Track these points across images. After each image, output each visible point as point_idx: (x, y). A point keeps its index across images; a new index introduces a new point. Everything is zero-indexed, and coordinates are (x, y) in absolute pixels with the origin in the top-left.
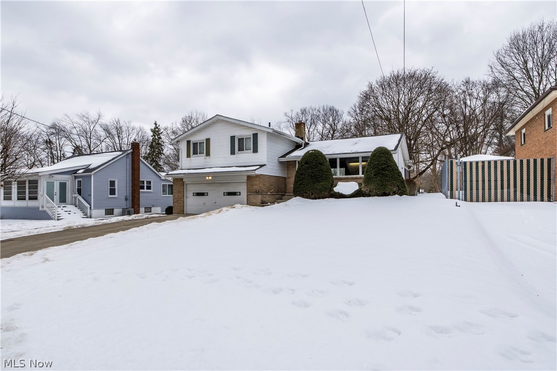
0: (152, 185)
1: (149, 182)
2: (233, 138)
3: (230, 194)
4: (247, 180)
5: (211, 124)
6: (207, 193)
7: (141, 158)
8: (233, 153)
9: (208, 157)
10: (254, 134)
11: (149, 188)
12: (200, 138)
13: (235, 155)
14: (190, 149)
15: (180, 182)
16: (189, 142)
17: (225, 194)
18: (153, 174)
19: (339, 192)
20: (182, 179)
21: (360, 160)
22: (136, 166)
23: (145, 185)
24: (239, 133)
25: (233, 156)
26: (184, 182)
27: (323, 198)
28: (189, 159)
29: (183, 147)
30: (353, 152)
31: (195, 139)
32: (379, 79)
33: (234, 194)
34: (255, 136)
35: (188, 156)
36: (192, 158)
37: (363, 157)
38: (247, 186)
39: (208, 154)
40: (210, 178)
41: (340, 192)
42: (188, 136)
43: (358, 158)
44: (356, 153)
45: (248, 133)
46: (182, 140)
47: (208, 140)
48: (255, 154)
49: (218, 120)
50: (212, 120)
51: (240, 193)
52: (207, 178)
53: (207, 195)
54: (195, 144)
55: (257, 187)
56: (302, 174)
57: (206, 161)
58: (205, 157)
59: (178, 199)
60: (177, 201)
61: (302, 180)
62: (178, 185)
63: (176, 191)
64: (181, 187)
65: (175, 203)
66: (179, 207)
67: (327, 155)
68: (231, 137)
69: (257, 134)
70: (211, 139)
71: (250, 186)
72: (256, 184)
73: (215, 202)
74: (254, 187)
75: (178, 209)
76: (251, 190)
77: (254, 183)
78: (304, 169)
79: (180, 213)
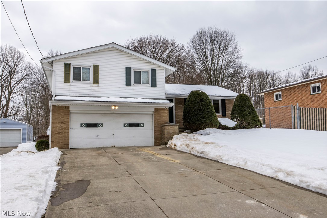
2: (128, 70)
3: (131, 125)
4: (155, 112)
6: (102, 124)
8: (128, 83)
9: (96, 85)
10: (152, 70)
12: (84, 62)
13: (132, 87)
14: (69, 74)
16: (67, 66)
20: (67, 108)
24: (136, 65)
25: (129, 87)
26: (69, 111)
28: (67, 84)
29: (59, 69)
31: (74, 63)
33: (137, 125)
34: (154, 72)
35: (67, 80)
36: (71, 84)
39: (96, 81)
40: (117, 108)
42: (67, 59)
45: (145, 68)
47: (96, 68)
48: (154, 88)
51: (143, 124)
52: (113, 108)
53: (102, 126)
54: (77, 69)
55: (166, 119)
56: (200, 110)
57: (92, 89)
58: (92, 84)
59: (61, 131)
60: (59, 133)
61: (201, 114)
62: (61, 113)
63: (58, 121)
64: (65, 116)
65: (55, 136)
66: (61, 141)
67: (209, 96)
68: (127, 68)
69: (155, 70)
70: (99, 66)
71: (158, 118)
72: (165, 116)
73: (113, 134)
74: (162, 119)
75: (61, 143)
76: (160, 121)
77: (162, 115)
78: (201, 106)
79: (64, 147)
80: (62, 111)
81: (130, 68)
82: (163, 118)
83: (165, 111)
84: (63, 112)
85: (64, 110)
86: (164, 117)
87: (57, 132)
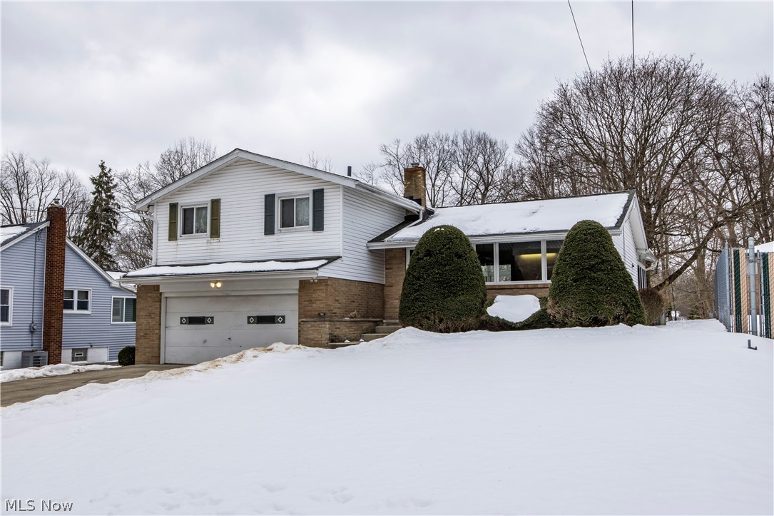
0: (90, 299)
1: (84, 294)
2: (269, 199)
3: (262, 320)
4: (300, 290)
5: (222, 170)
6: (212, 318)
7: (67, 241)
8: (269, 230)
9: (216, 240)
10: (315, 192)
11: (83, 306)
12: (198, 198)
13: (275, 237)
14: (176, 223)
15: (154, 295)
16: (173, 207)
17: (252, 320)
18: (95, 276)
19: (497, 318)
20: (157, 288)
21: (544, 247)
22: (56, 258)
23: (76, 299)
24: (284, 188)
25: (270, 238)
26: (161, 293)
27: (464, 330)
28: (173, 243)
29: (161, 217)
30: (528, 230)
31: (186, 200)
32: (581, 77)
33: (271, 320)
34: (318, 195)
35: (172, 236)
36: (179, 242)
37: (548, 242)
38: (300, 303)
39: (215, 233)
40: (219, 285)
41: (501, 317)
42: (172, 194)
43: (539, 243)
44: (534, 233)
45: (302, 189)
46: (158, 202)
47: (216, 204)
48: (318, 234)
49: (238, 161)
50: (225, 160)
51: (283, 317)
52: (213, 285)
53: (212, 323)
54: (188, 212)
55: (322, 305)
56: (418, 279)
57: (210, 247)
58: (209, 239)
59: (148, 332)
60: (145, 336)
61: (418, 290)
62: (149, 300)
63: (144, 314)
64: (153, 304)
65: (141, 341)
66: (148, 350)
67: (472, 236)
68: (267, 197)
69: (322, 190)
70: (222, 201)
71: (306, 303)
72: (320, 298)
73: (230, 339)
74: (314, 305)
75: (147, 354)
76: (309, 311)
77: (314, 296)
78: (423, 268)
79: (151, 361)
80: (149, 295)
81: (273, 196)
82: (315, 303)
83: (321, 288)
84: (150, 297)
85: (152, 293)
86: (319, 300)
87: (142, 334)
